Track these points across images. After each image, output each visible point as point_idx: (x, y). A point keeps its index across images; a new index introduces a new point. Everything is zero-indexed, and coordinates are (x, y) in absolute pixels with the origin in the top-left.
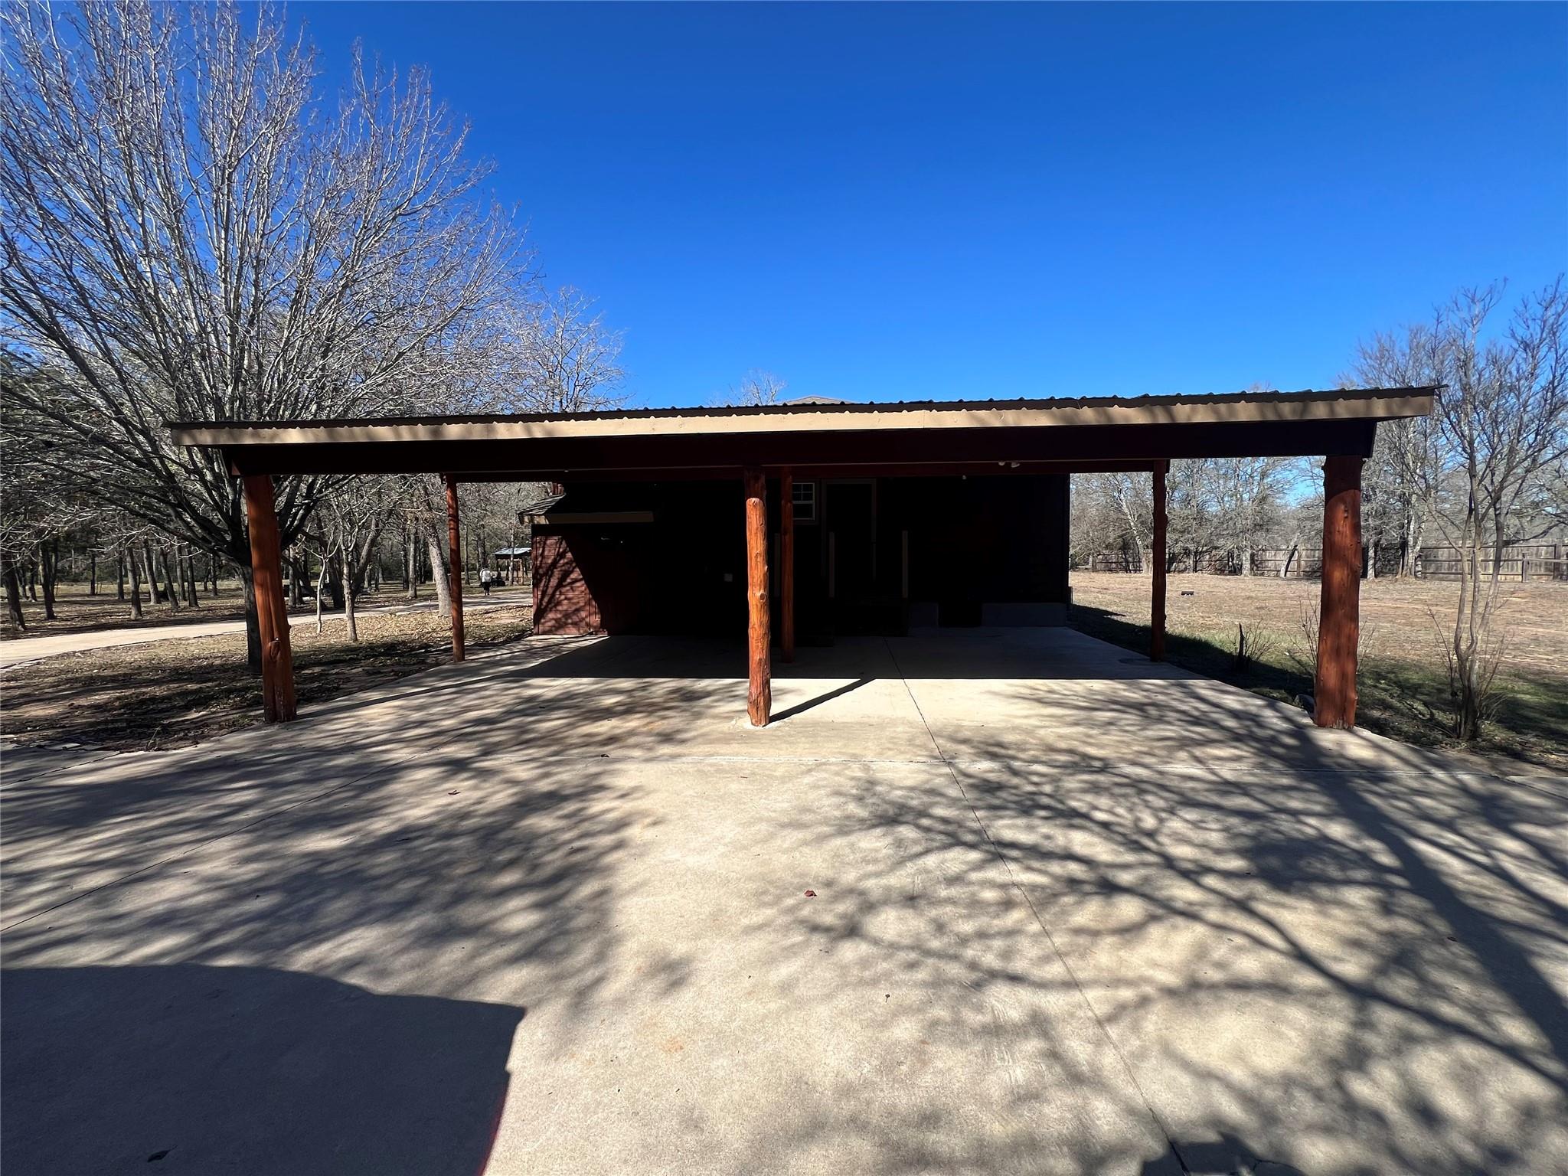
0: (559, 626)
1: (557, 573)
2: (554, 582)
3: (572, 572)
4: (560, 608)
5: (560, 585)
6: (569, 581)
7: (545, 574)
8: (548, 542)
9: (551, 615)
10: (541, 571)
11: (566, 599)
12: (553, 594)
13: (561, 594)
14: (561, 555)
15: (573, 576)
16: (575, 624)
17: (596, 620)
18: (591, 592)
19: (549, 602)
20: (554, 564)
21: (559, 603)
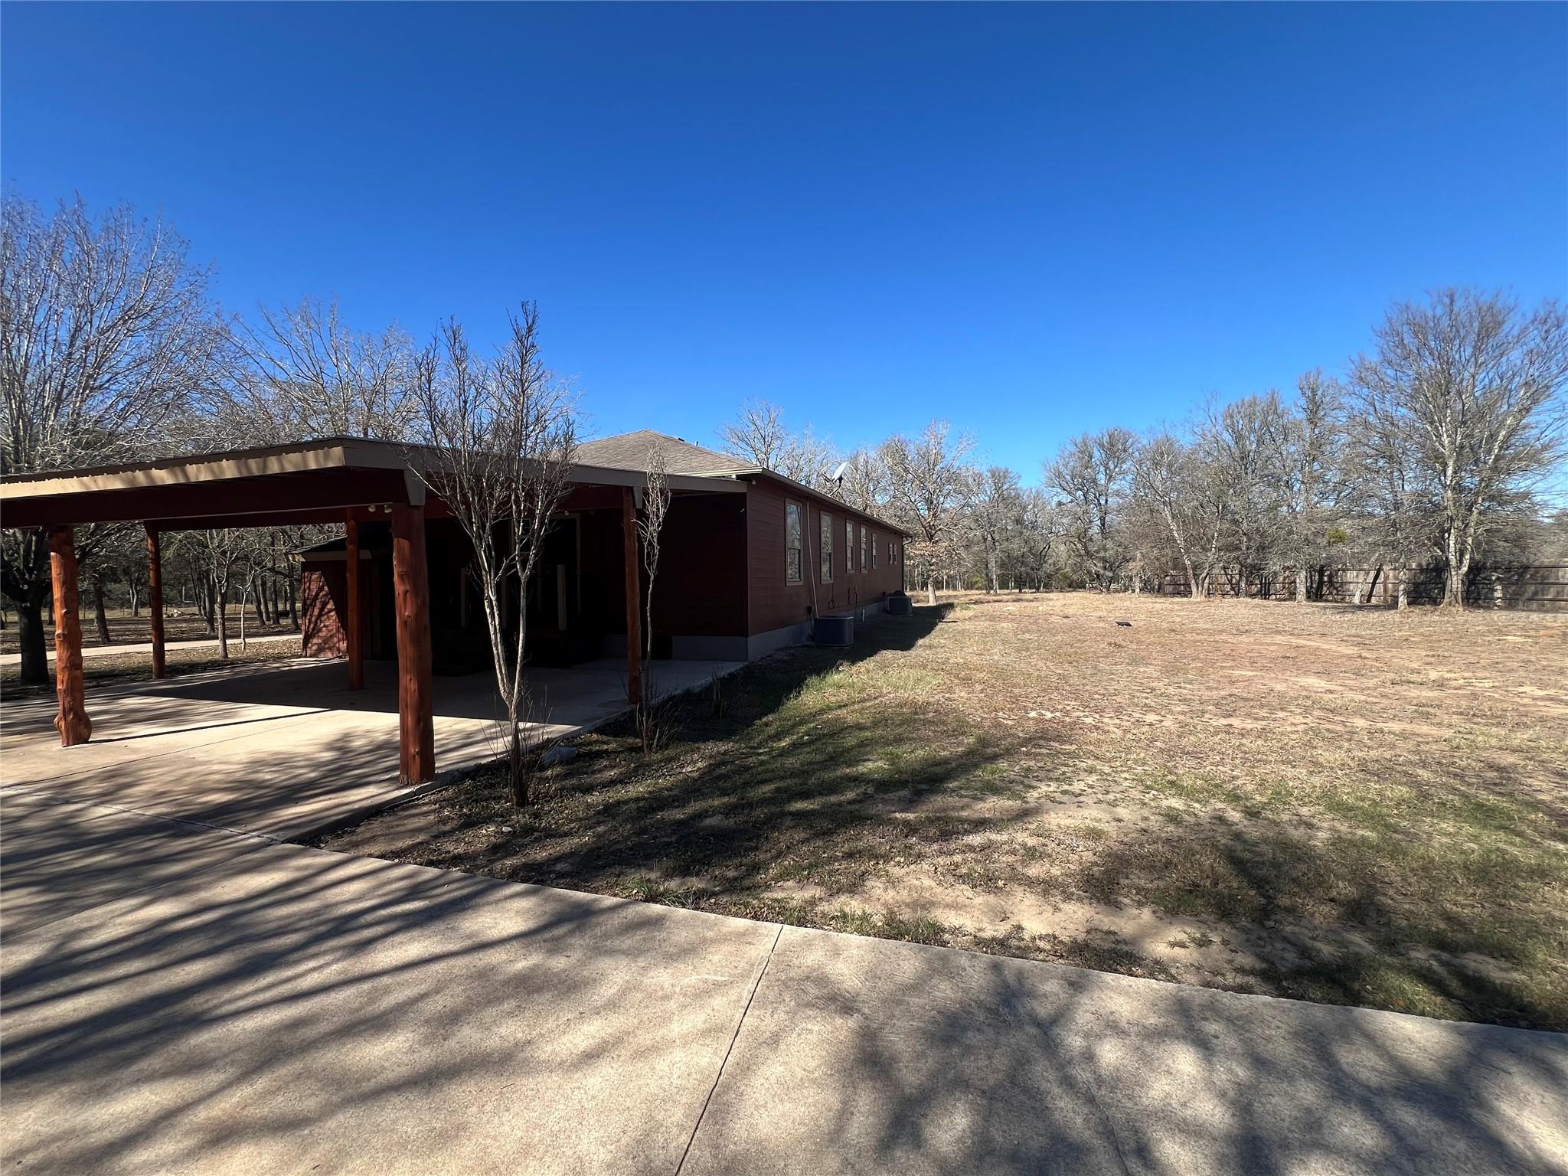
0: (320, 650)
1: (318, 604)
2: (316, 612)
3: (328, 603)
4: (320, 634)
5: (320, 615)
6: (326, 610)
7: (311, 605)
8: (313, 577)
9: (315, 641)
10: (308, 602)
11: (324, 626)
12: (316, 622)
13: (321, 622)
14: (321, 589)
15: (329, 606)
16: (330, 649)
17: (343, 645)
18: (340, 621)
19: (313, 629)
20: (317, 594)
21: (320, 630)
